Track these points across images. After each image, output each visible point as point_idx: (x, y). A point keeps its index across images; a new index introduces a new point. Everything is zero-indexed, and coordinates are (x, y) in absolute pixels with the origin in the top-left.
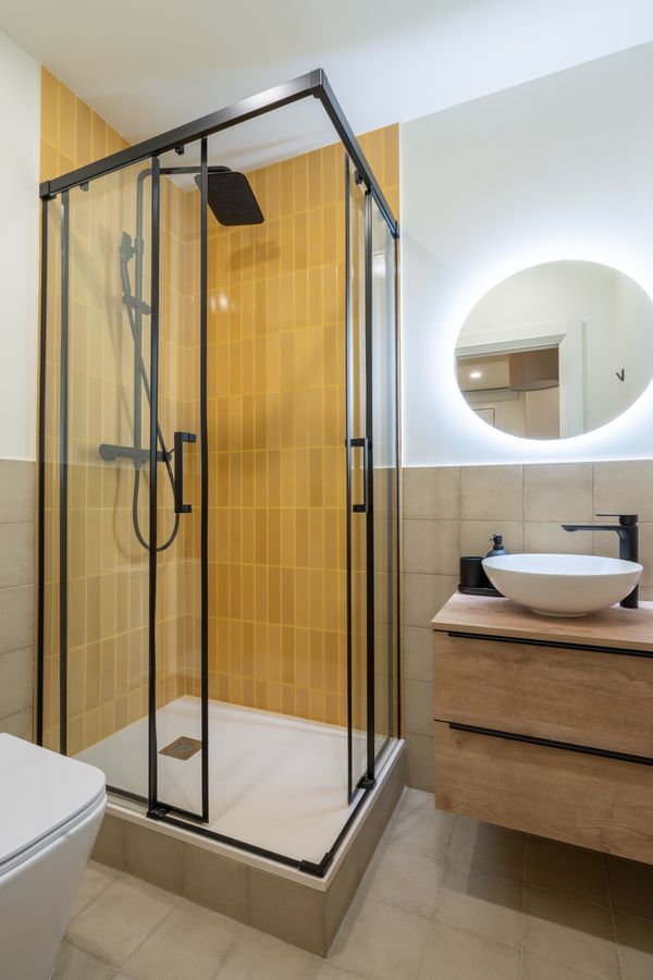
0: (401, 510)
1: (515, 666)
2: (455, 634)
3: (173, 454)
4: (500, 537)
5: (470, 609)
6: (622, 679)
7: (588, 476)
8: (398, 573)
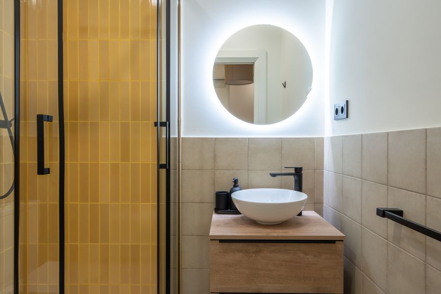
0: (180, 163)
1: (253, 255)
2: (223, 241)
3: (13, 122)
4: (237, 180)
5: (227, 224)
6: (302, 255)
7: (279, 146)
8: (179, 203)
